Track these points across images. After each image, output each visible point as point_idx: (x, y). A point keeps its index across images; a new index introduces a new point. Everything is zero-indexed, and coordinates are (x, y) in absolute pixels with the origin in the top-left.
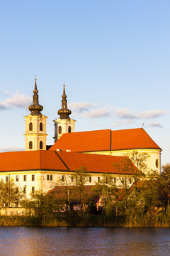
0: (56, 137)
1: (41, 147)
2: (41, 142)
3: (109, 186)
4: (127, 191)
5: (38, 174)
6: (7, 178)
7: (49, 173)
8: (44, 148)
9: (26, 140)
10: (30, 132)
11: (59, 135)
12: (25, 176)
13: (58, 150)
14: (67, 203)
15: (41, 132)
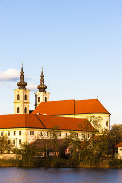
0: (36, 105)
1: (26, 111)
2: (26, 108)
3: (74, 139)
4: (87, 143)
5: (24, 131)
6: (2, 134)
7: (32, 130)
8: (28, 112)
9: (15, 106)
10: (18, 101)
11: (38, 104)
12: (15, 132)
13: (38, 114)
14: (45, 151)
15: (25, 101)
